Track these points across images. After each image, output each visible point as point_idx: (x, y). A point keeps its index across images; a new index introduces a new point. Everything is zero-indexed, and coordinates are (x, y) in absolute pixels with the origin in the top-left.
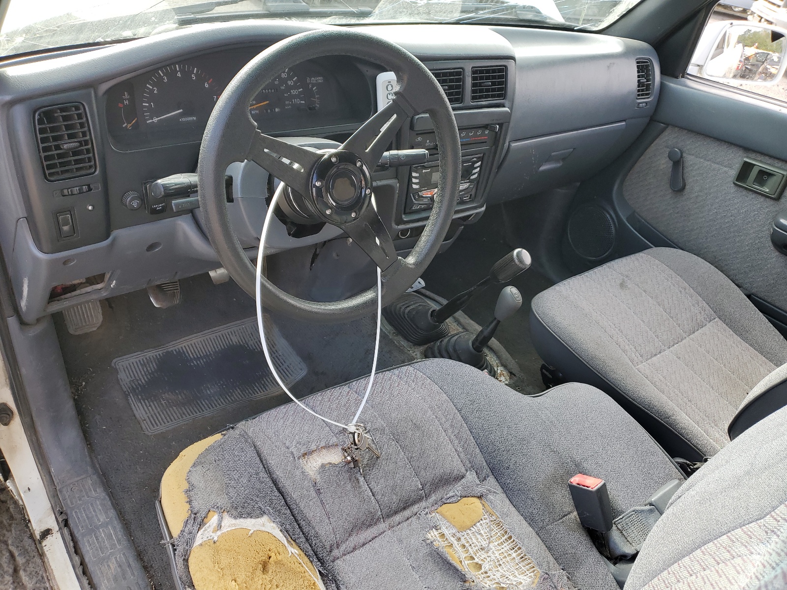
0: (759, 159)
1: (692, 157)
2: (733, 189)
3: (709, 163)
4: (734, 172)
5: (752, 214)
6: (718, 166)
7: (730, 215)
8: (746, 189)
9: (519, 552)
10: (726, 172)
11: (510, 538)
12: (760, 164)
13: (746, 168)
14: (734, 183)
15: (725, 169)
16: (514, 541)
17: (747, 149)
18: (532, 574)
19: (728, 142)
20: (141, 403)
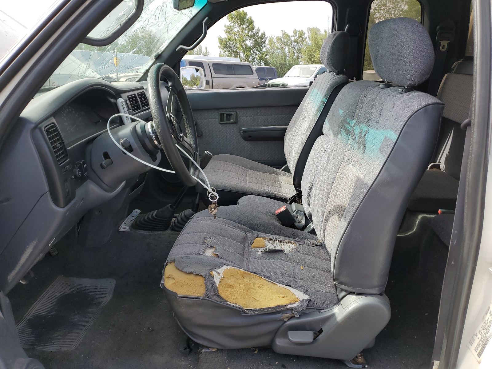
0: (224, 111)
1: (199, 120)
2: (221, 126)
3: (207, 120)
4: (217, 120)
5: (232, 132)
6: (211, 120)
7: (224, 136)
8: (225, 124)
9: (283, 242)
10: (215, 121)
11: (277, 241)
12: (226, 112)
13: (222, 115)
14: (220, 123)
15: (214, 120)
16: (278, 241)
17: (218, 109)
18: (292, 244)
19: (210, 109)
20: (47, 346)
